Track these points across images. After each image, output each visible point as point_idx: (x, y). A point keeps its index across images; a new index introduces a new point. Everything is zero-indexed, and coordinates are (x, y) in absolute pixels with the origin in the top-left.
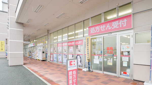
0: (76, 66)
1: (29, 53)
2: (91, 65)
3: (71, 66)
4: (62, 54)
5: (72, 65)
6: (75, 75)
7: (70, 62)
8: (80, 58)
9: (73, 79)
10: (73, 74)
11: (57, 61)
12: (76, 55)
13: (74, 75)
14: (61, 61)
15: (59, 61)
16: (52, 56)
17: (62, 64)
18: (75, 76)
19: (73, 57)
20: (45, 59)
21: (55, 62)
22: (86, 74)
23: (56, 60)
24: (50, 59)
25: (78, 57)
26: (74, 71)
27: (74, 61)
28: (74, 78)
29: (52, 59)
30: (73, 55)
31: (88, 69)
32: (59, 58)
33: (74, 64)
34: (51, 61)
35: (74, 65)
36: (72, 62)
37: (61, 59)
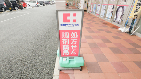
0: (78, 25)
1: (77, 3)
2: (137, 25)
3: (66, 23)
4: (102, 4)
5: (69, 21)
6: (75, 39)
7: (64, 14)
8: (123, 11)
9: (70, 45)
10: (70, 36)
11: (96, 13)
12: (118, 7)
13: (73, 39)
14: (99, 13)
15: (97, 13)
16: (92, 6)
17: (98, 17)
18: (76, 42)
19: (113, 9)
20: (86, 10)
21: (93, 14)
22: (120, 37)
23: (94, 12)
24: (90, 9)
25: (121, 9)
26: (72, 33)
27: (75, 15)
28: (73, 44)
29: (91, 10)
30: (114, 6)
31: (127, 30)
32: (98, 9)
33: (75, 21)
34: (90, 11)
35: (75, 23)
36: (69, 15)
37: (99, 11)
